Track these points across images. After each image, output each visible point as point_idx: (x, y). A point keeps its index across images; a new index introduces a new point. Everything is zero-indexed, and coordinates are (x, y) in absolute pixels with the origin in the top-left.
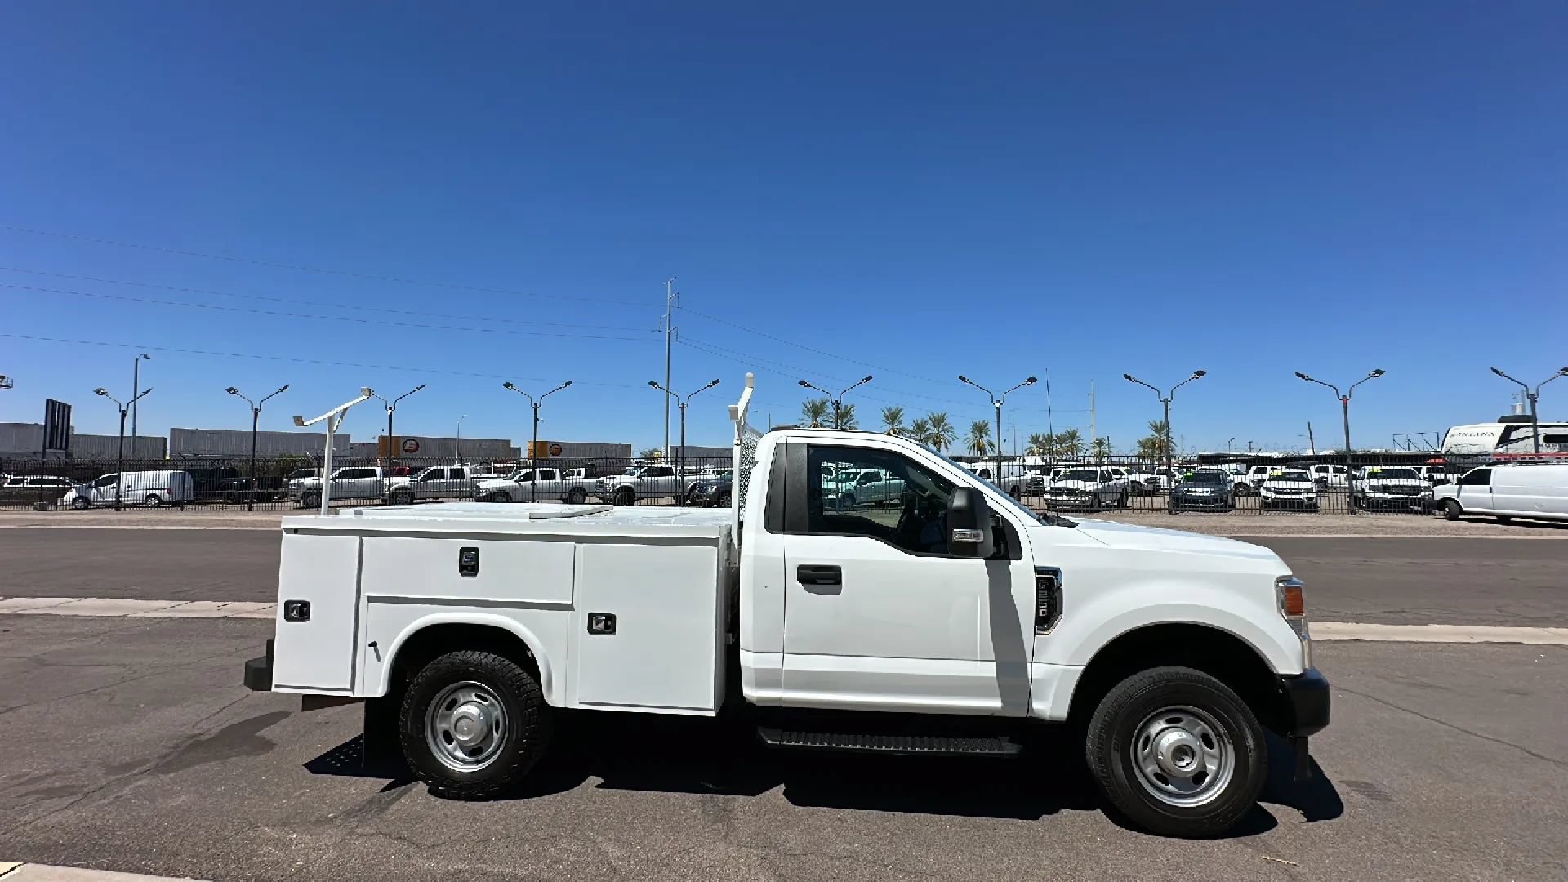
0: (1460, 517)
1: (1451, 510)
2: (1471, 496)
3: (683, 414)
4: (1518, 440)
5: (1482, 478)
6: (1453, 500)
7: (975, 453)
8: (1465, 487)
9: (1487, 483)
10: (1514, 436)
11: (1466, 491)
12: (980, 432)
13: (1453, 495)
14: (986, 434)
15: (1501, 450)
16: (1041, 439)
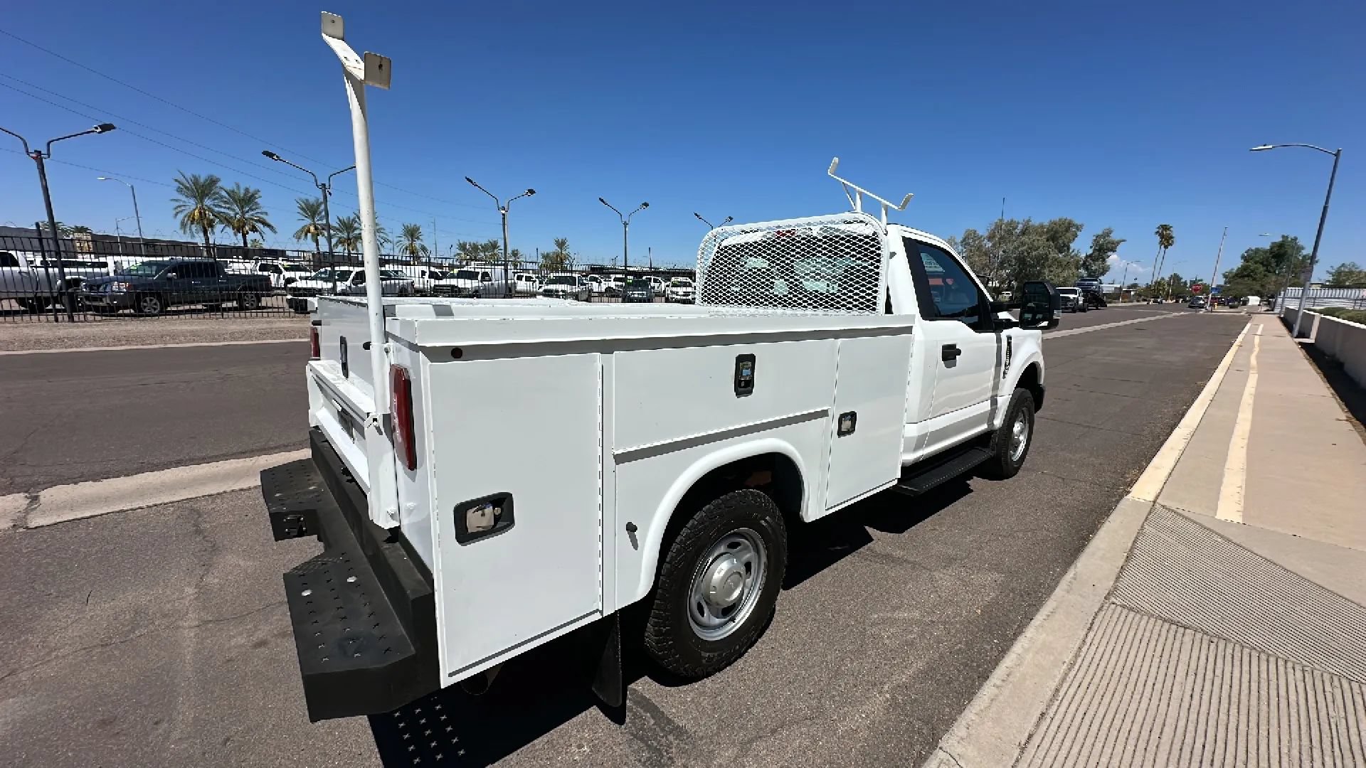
3: (46, 190)
7: (406, 256)
12: (412, 236)
14: (418, 238)
16: (468, 247)
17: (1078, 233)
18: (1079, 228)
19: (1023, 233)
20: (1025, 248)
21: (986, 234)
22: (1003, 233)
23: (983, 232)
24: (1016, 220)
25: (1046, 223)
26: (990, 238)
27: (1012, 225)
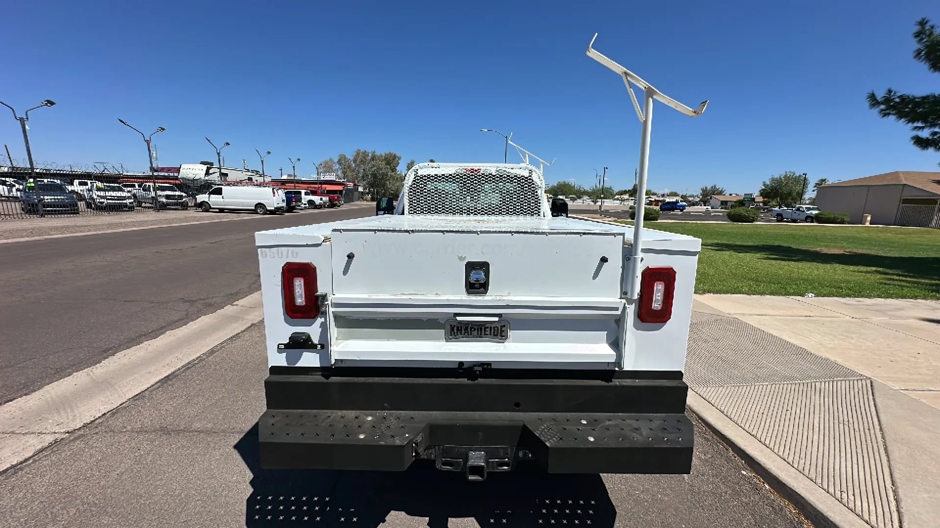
0: (210, 210)
1: (204, 207)
2: (214, 200)
4: (211, 174)
5: (219, 192)
6: (207, 202)
8: (212, 196)
9: (221, 194)
10: (211, 171)
11: (212, 198)
13: (207, 200)
15: (207, 178)
17: (399, 162)
18: (399, 158)
19: (373, 159)
20: (375, 168)
21: (352, 158)
22: (361, 158)
23: (350, 156)
24: (367, 151)
25: (383, 154)
26: (355, 161)
27: (365, 154)
